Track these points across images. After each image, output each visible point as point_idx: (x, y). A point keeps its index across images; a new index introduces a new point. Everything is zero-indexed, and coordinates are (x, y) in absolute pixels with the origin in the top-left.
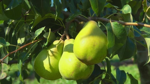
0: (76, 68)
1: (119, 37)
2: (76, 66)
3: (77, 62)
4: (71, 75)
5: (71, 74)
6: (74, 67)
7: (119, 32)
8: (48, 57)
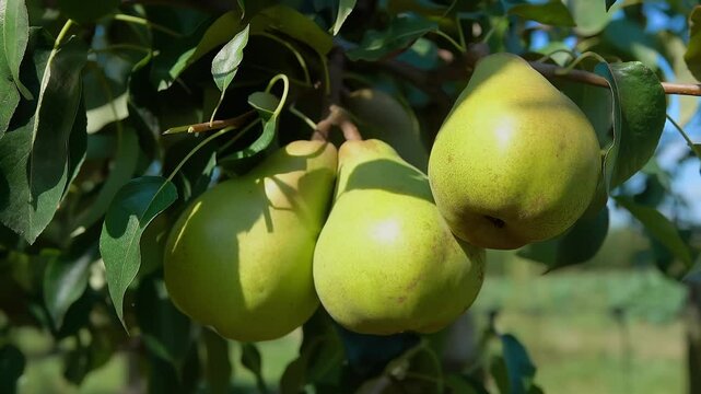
0: (429, 266)
1: (636, 130)
2: (428, 258)
3: (435, 239)
4: (401, 299)
5: (403, 293)
6: (422, 259)
7: (641, 108)
8: (262, 220)
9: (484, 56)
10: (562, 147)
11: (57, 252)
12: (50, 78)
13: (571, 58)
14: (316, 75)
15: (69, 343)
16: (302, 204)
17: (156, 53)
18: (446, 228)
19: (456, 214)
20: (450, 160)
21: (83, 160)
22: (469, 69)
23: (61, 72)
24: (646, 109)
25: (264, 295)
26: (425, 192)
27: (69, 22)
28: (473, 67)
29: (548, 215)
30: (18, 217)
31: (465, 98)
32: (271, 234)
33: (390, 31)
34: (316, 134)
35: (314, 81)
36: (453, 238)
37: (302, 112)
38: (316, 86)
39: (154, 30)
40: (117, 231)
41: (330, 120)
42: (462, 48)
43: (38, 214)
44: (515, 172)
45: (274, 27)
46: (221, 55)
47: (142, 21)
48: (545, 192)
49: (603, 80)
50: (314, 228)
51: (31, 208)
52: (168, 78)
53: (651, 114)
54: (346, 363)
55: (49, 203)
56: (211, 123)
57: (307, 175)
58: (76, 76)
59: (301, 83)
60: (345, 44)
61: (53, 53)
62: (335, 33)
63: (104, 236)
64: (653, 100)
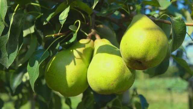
0: (120, 75)
1: (179, 36)
2: (120, 72)
3: (122, 67)
4: (112, 84)
6: (118, 73)
7: (179, 30)
8: (73, 62)
9: (135, 15)
10: (158, 41)
11: (14, 71)
12: (13, 21)
13: (159, 16)
14: (88, 21)
15: (15, 98)
16: (84, 57)
17: (42, 14)
18: (125, 64)
19: (128, 60)
20: (126, 44)
21: (22, 45)
22: (131, 19)
23: (16, 19)
24: (181, 30)
25: (73, 83)
26: (119, 54)
27: (18, 5)
28: (132, 18)
29: (154, 60)
30: (4, 61)
31: (130, 27)
32: (75, 66)
33: (108, 8)
34: (88, 37)
35: (87, 22)
36: (127, 67)
37: (84, 31)
38: (88, 24)
39: (41, 8)
40: (32, 65)
41: (92, 33)
42: (129, 13)
43: (10, 60)
44: (145, 48)
45: (76, 7)
46: (62, 14)
47: (38, 5)
48: (153, 54)
49: (169, 22)
50: (87, 64)
51: (7, 58)
52: (46, 21)
53: (182, 32)
54: (95, 103)
55: (13, 57)
56: (59, 34)
57: (85, 49)
58: (20, 20)
59: (84, 23)
60: (96, 12)
61: (14, 14)
62: (93, 8)
63: (28, 66)
64: (183, 28)
